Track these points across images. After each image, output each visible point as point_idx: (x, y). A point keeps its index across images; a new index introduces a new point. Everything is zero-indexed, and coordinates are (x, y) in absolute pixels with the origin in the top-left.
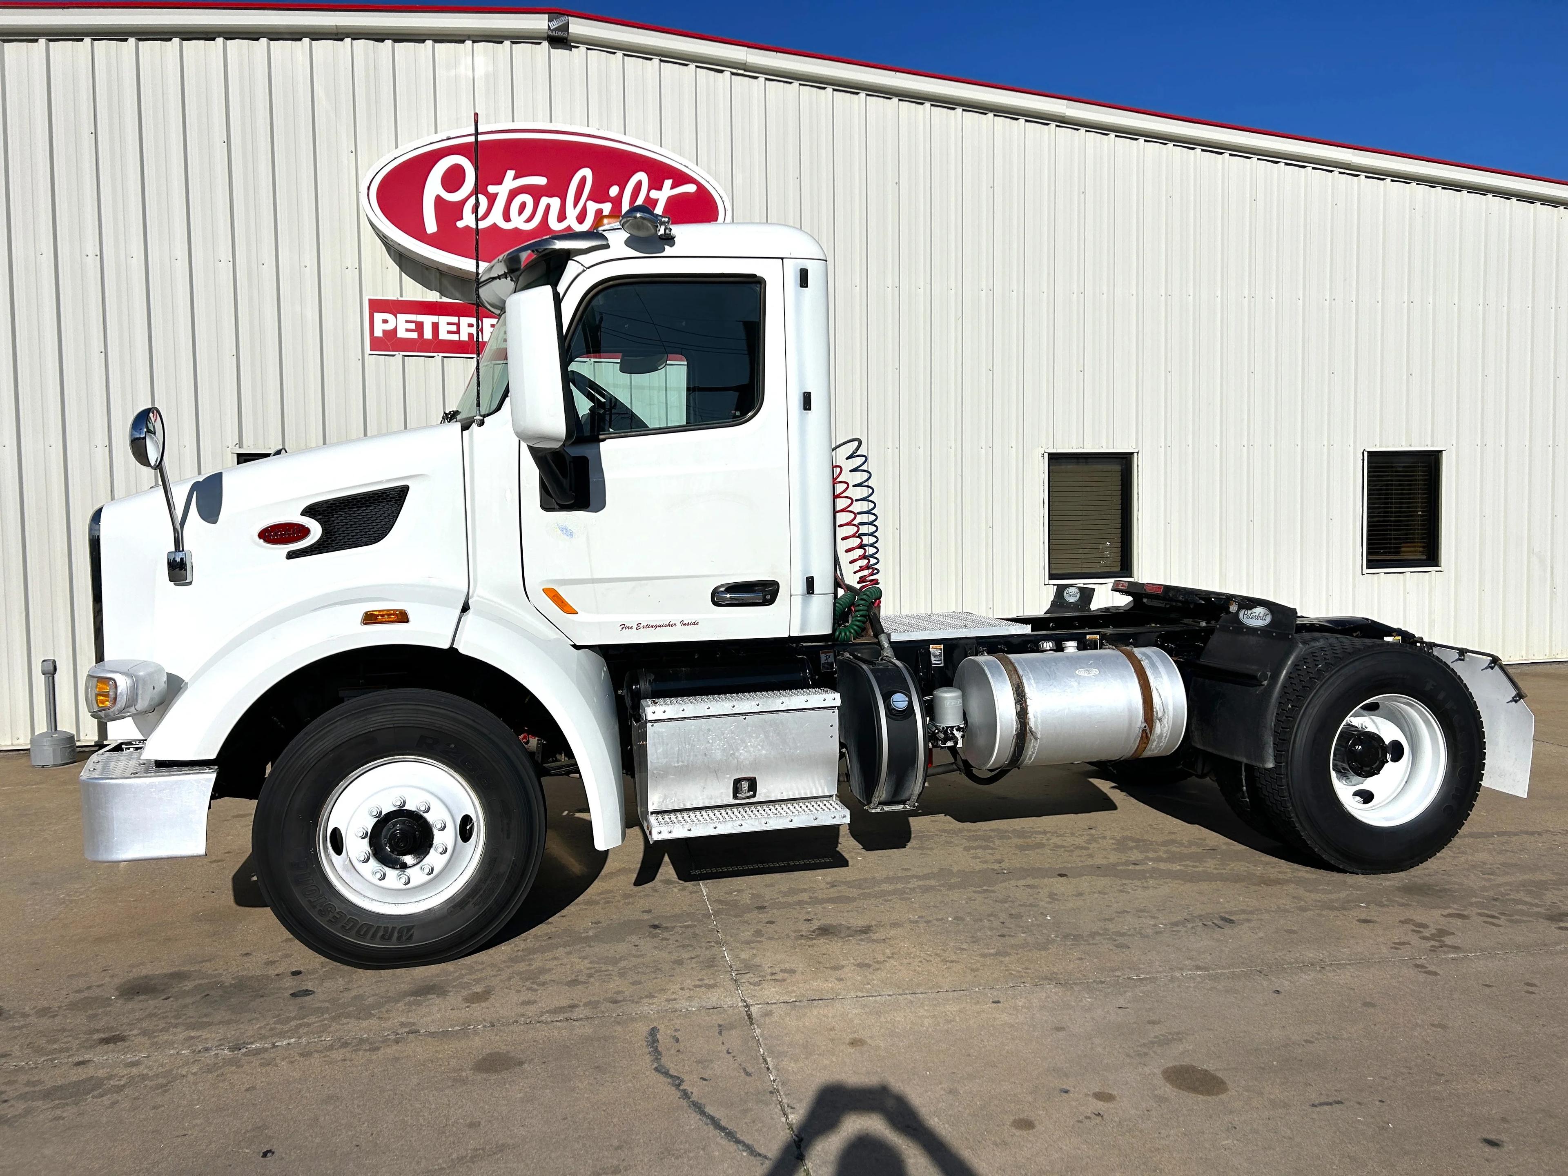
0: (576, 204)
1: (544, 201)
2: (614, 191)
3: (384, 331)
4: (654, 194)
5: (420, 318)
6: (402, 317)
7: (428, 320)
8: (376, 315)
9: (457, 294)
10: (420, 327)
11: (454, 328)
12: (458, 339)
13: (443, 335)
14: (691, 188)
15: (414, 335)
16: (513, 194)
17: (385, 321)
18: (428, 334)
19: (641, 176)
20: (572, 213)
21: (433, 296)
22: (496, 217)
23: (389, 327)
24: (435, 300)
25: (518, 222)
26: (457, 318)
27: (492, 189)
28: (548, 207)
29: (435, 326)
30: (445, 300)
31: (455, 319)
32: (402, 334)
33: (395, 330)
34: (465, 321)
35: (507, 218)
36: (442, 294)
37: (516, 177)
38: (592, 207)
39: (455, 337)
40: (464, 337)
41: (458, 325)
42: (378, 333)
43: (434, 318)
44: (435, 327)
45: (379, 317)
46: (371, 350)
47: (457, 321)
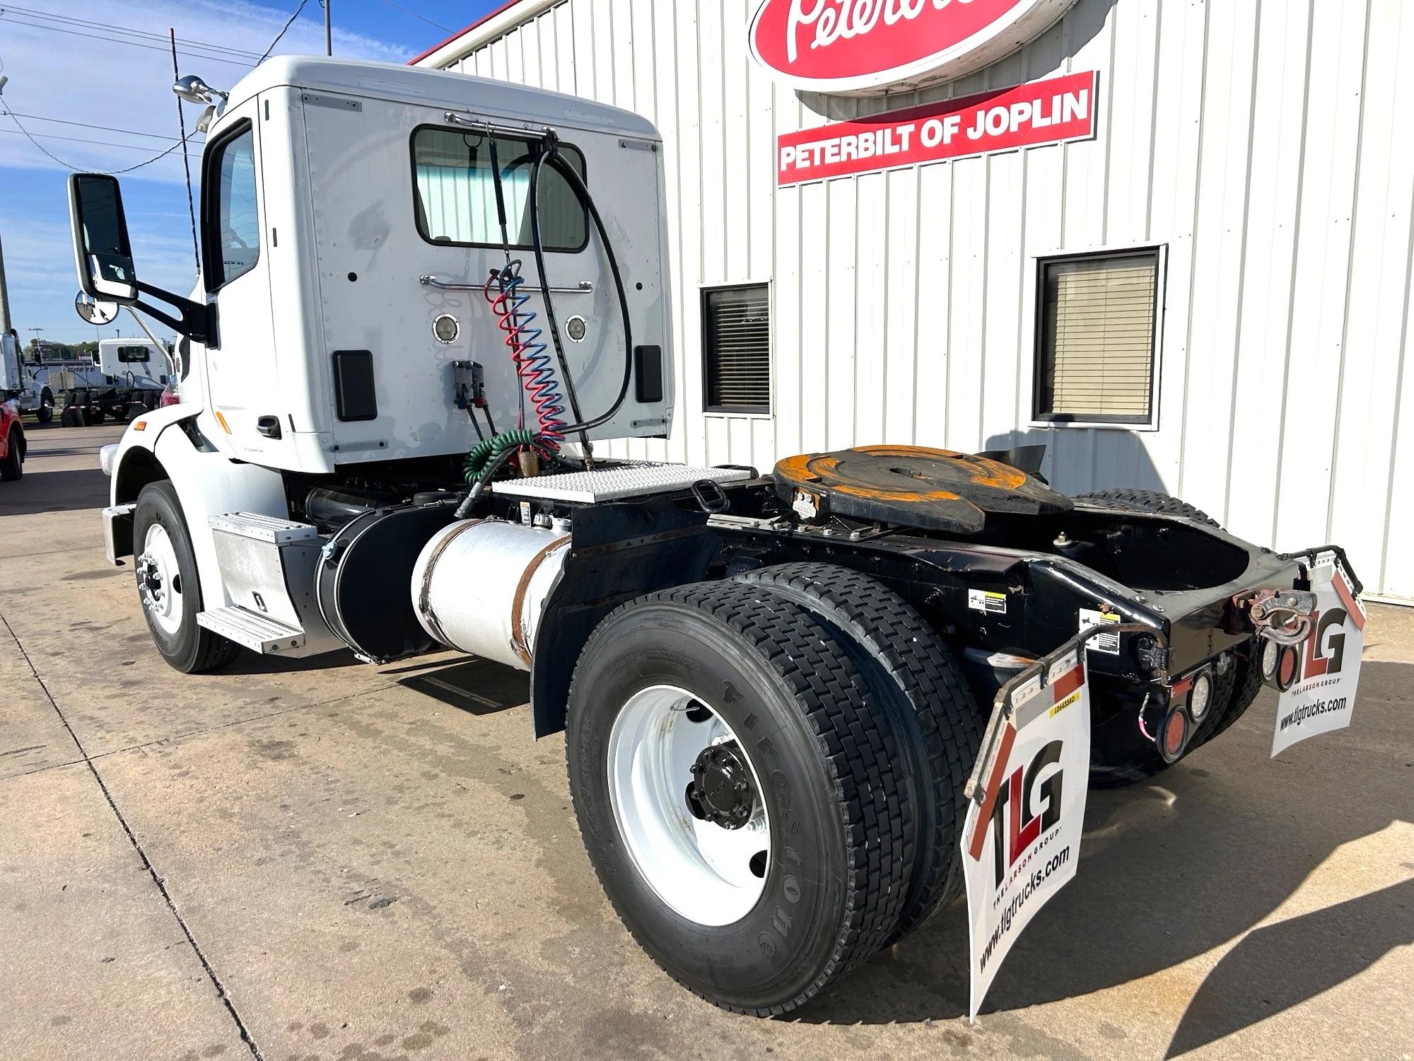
6: (801, 147)
7: (816, 146)
13: (829, 160)
29: (823, 151)
35: (850, 26)
36: (829, 117)
41: (839, 146)
45: (785, 150)
46: (779, 184)
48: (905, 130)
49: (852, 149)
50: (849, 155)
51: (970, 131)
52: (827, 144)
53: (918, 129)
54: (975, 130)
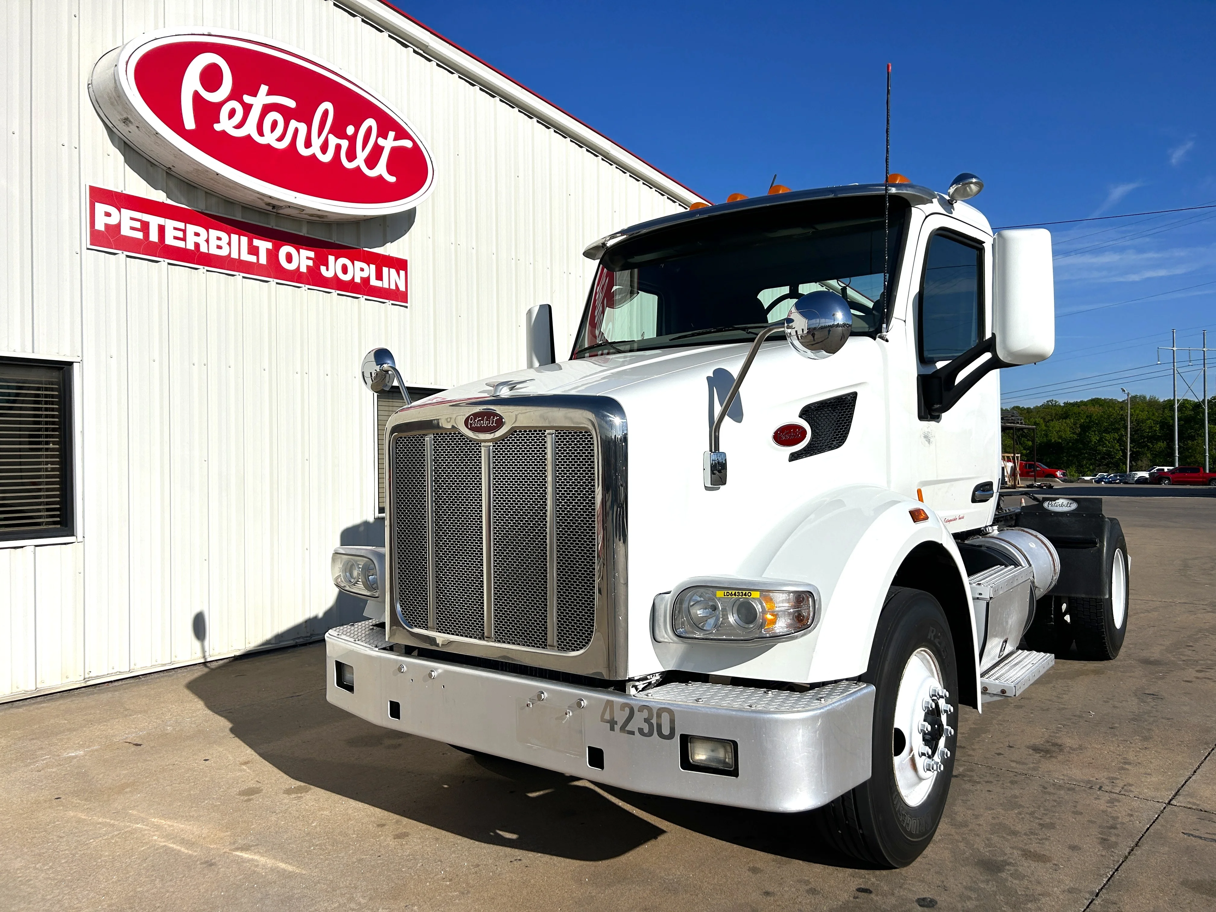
0: (320, 134)
1: (293, 124)
2: (350, 130)
3: (107, 225)
4: (381, 142)
5: (146, 217)
6: (127, 213)
7: (155, 221)
8: (98, 205)
9: (183, 200)
10: (145, 227)
11: (180, 234)
12: (184, 247)
13: (169, 240)
14: (408, 144)
15: (139, 235)
16: (267, 109)
17: (108, 214)
18: (154, 237)
19: (371, 122)
20: (317, 142)
21: (159, 196)
22: (250, 129)
23: (113, 221)
24: (161, 201)
25: (269, 139)
26: (183, 224)
27: (247, 99)
28: (296, 130)
30: (169, 202)
31: (181, 225)
32: (125, 231)
33: (118, 226)
34: (191, 229)
35: (261, 133)
37: (269, 93)
38: (333, 141)
39: (180, 244)
40: (191, 246)
41: (184, 231)
42: (100, 226)
43: (161, 221)
44: (162, 229)
45: (101, 208)
46: (91, 244)
47: (183, 228)
48: (264, 246)
49: (201, 240)
50: (197, 245)
51: (323, 269)
52: (170, 224)
53: (277, 248)
54: (327, 270)
